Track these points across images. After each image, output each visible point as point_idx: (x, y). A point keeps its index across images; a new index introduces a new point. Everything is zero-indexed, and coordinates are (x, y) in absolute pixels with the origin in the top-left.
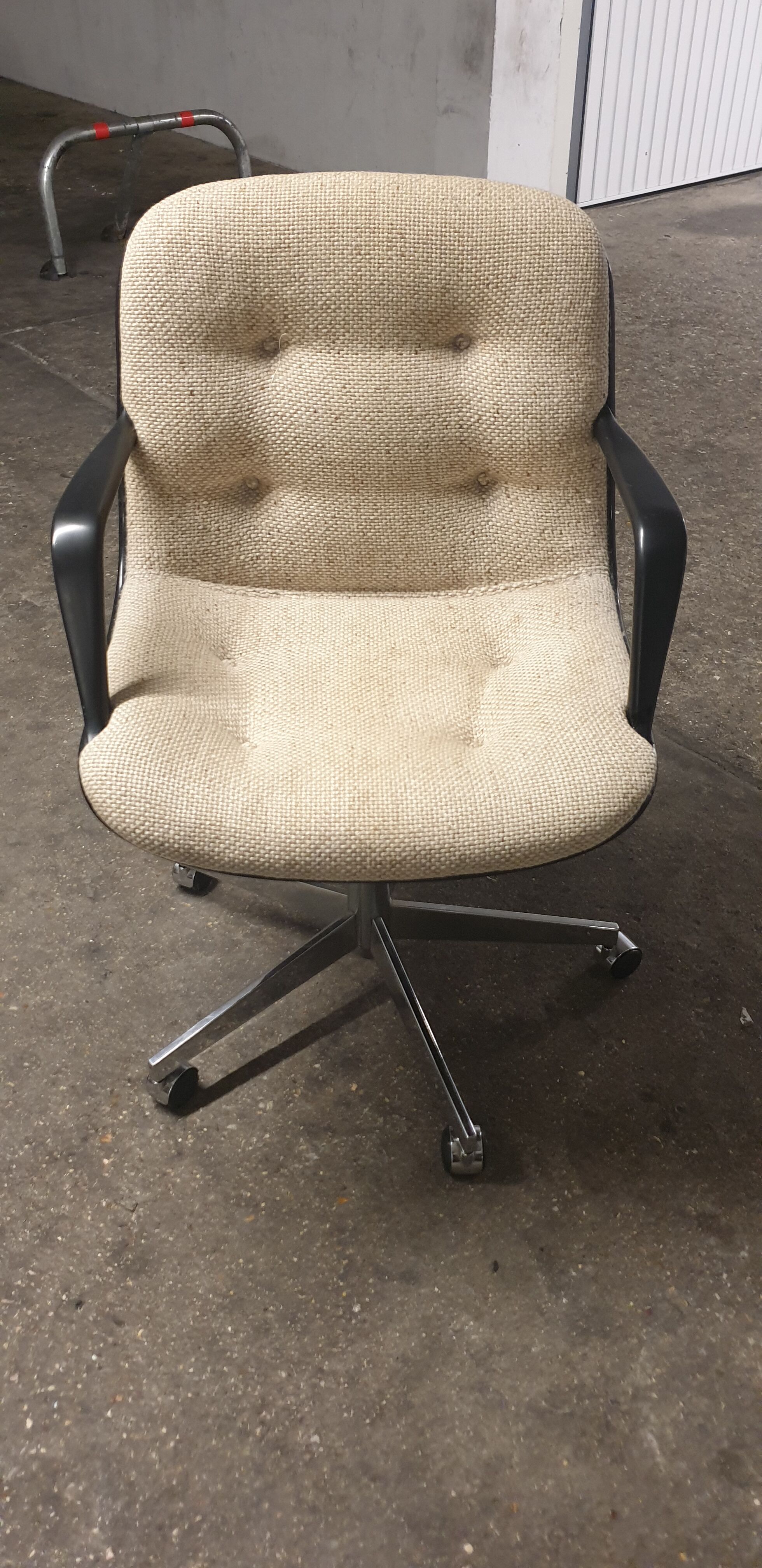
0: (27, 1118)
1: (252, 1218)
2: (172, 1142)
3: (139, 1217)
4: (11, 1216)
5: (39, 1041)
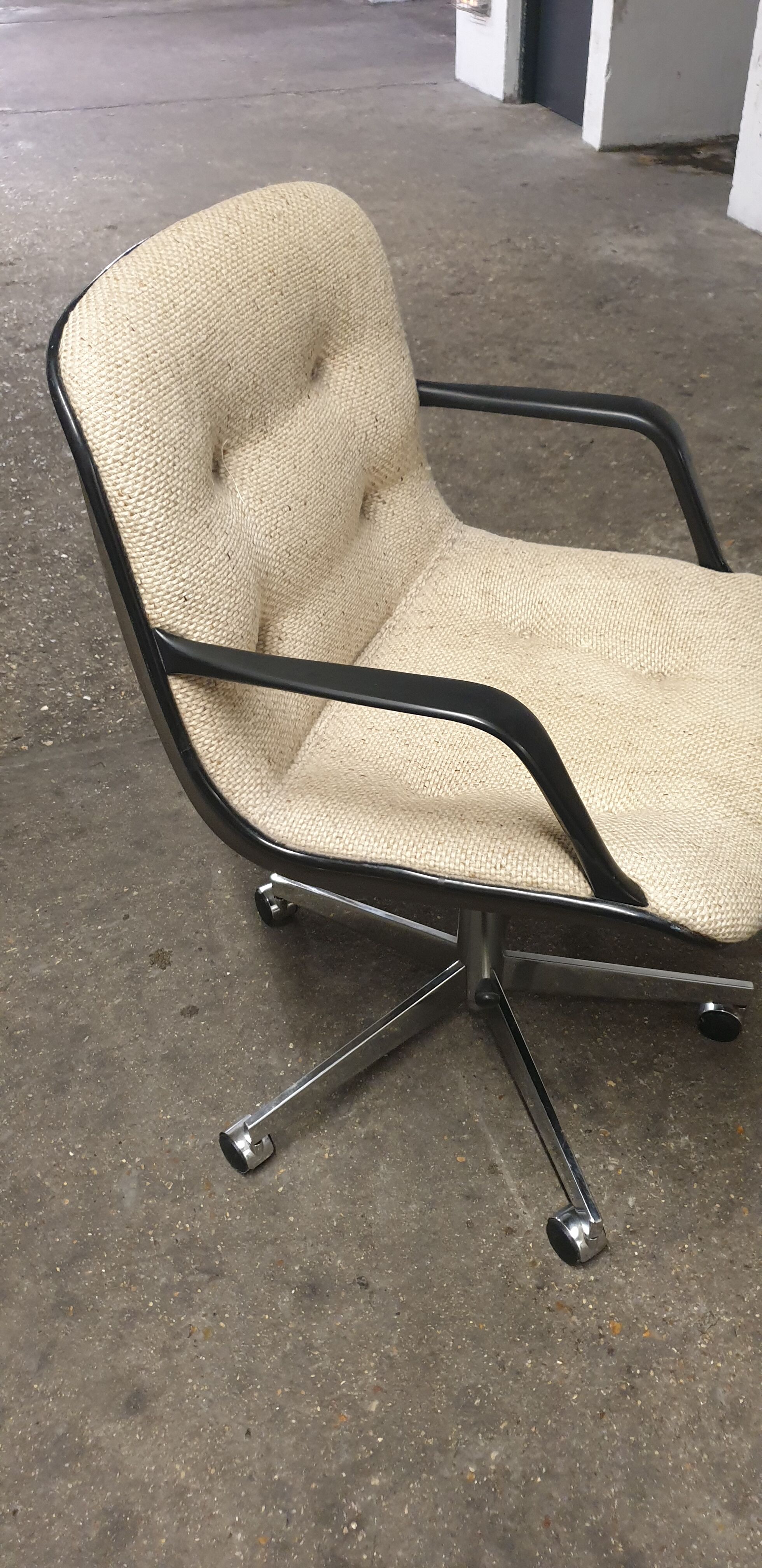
0: (563, 1412)
1: (745, 1209)
2: (638, 1262)
3: (726, 1314)
4: (701, 1451)
5: (445, 1380)
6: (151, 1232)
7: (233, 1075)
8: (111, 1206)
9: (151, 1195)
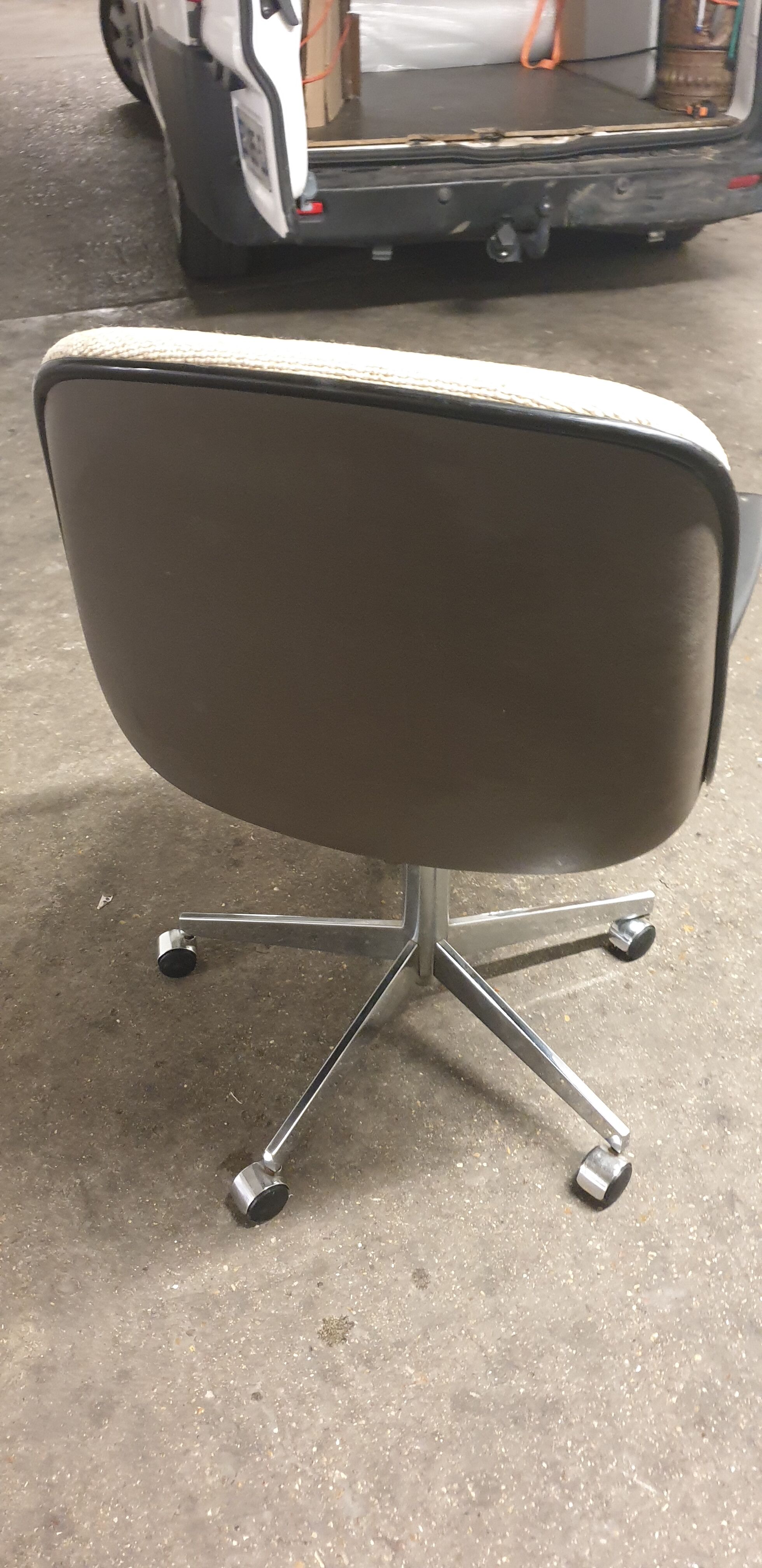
6: (708, 1263)
7: (506, 1216)
8: (690, 1309)
9: (665, 1271)
